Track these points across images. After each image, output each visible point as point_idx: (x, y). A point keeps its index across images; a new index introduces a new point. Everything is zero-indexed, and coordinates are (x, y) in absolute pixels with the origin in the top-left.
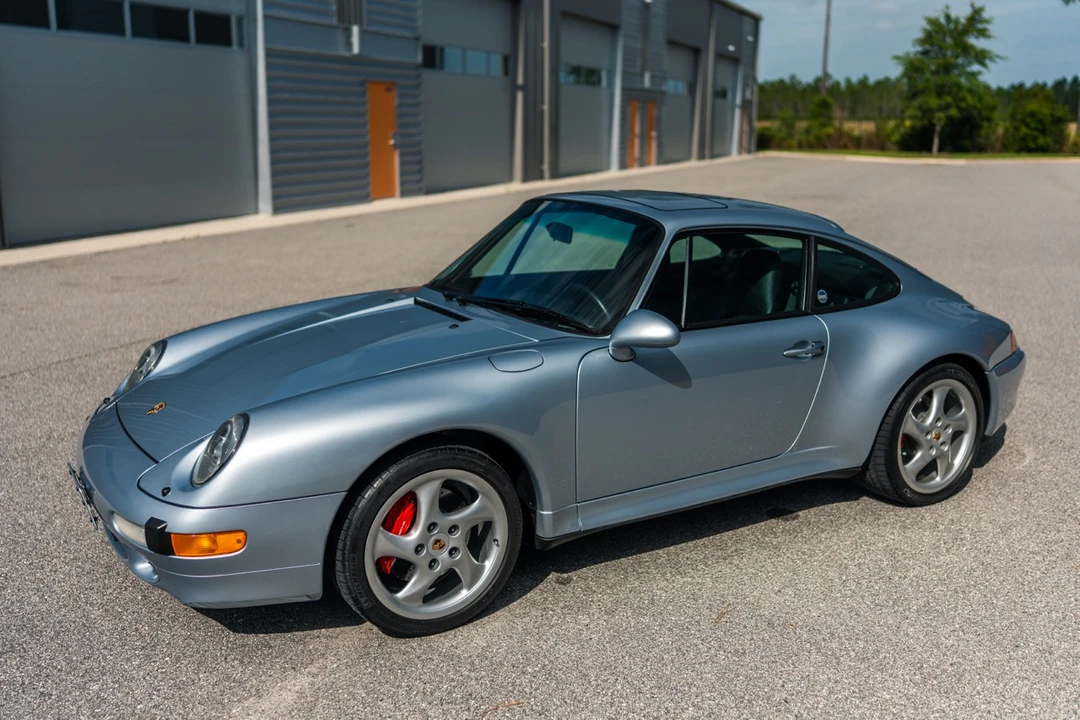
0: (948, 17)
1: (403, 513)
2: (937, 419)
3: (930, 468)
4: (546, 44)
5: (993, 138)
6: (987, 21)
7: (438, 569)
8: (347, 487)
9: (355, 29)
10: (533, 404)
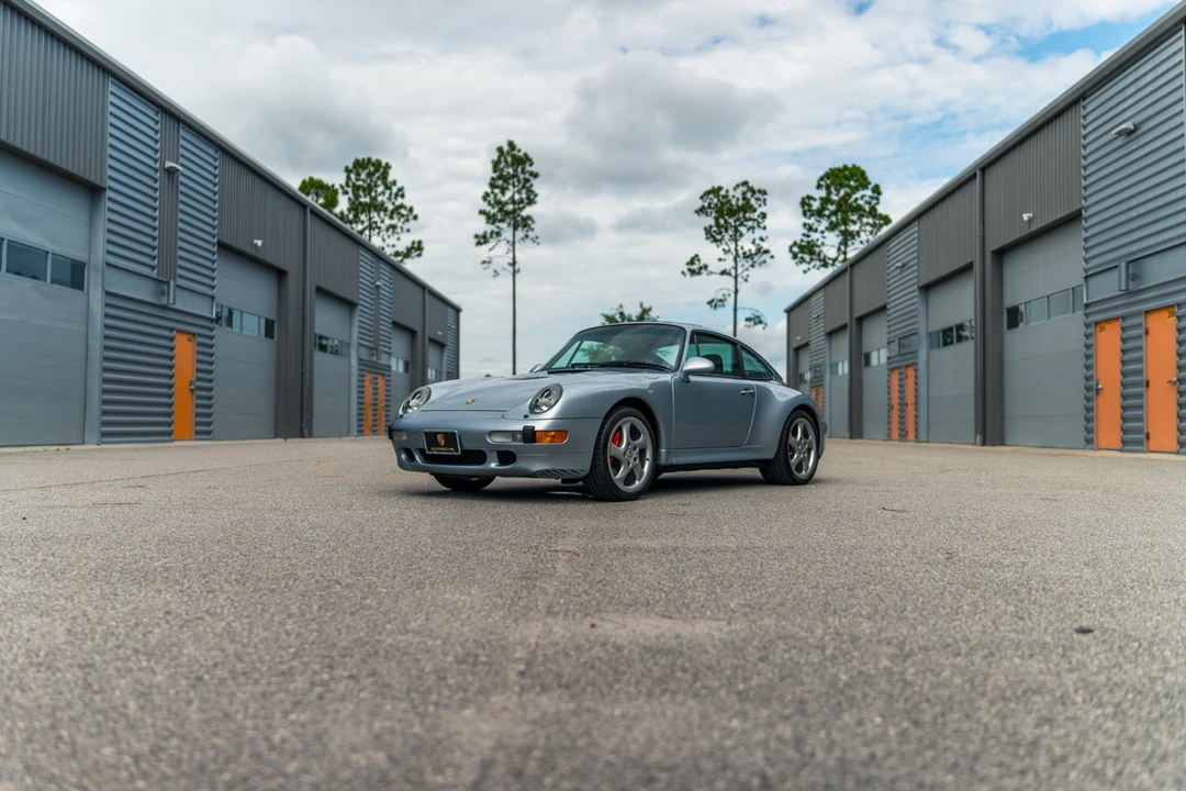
0: (622, 314)
1: (618, 437)
2: (801, 439)
7: (630, 467)
8: (603, 416)
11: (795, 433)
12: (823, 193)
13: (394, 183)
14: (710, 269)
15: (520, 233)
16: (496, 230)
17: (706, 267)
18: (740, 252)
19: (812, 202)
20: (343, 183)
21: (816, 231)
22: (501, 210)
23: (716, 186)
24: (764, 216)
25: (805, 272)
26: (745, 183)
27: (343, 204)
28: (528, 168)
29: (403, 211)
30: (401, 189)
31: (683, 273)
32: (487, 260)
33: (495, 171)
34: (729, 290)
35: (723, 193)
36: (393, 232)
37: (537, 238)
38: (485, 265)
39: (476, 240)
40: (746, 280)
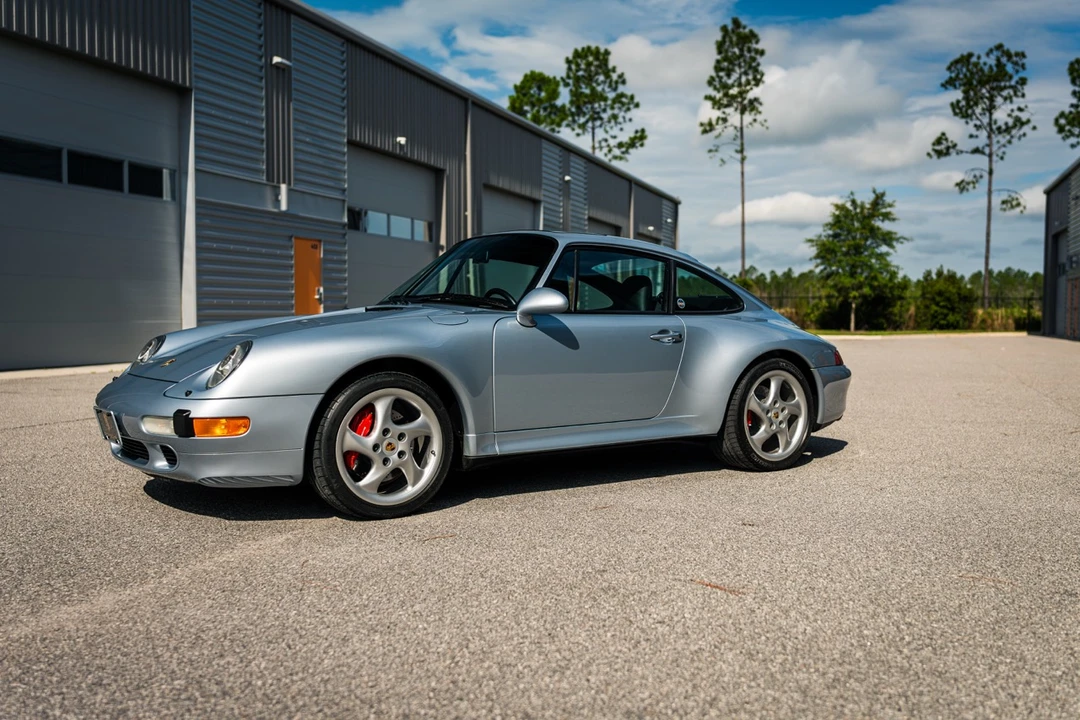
0: (854, 202)
1: (363, 419)
2: (775, 402)
3: (771, 443)
4: (469, 213)
5: (906, 316)
6: (890, 206)
7: (390, 465)
8: (324, 391)
9: (284, 187)
10: (459, 353)
11: (762, 395)
13: (614, 70)
14: (959, 148)
15: (748, 118)
16: (723, 116)
17: (955, 146)
18: (994, 127)
20: (564, 75)
22: (726, 95)
23: (965, 53)
24: (1023, 81)
25: (1073, 146)
26: (999, 47)
27: (564, 98)
28: (754, 46)
29: (624, 100)
30: (621, 76)
31: (929, 154)
32: (714, 148)
33: (720, 53)
34: (982, 170)
35: (974, 59)
36: (616, 123)
37: (765, 121)
38: (711, 154)
39: (702, 129)
40: (1002, 158)
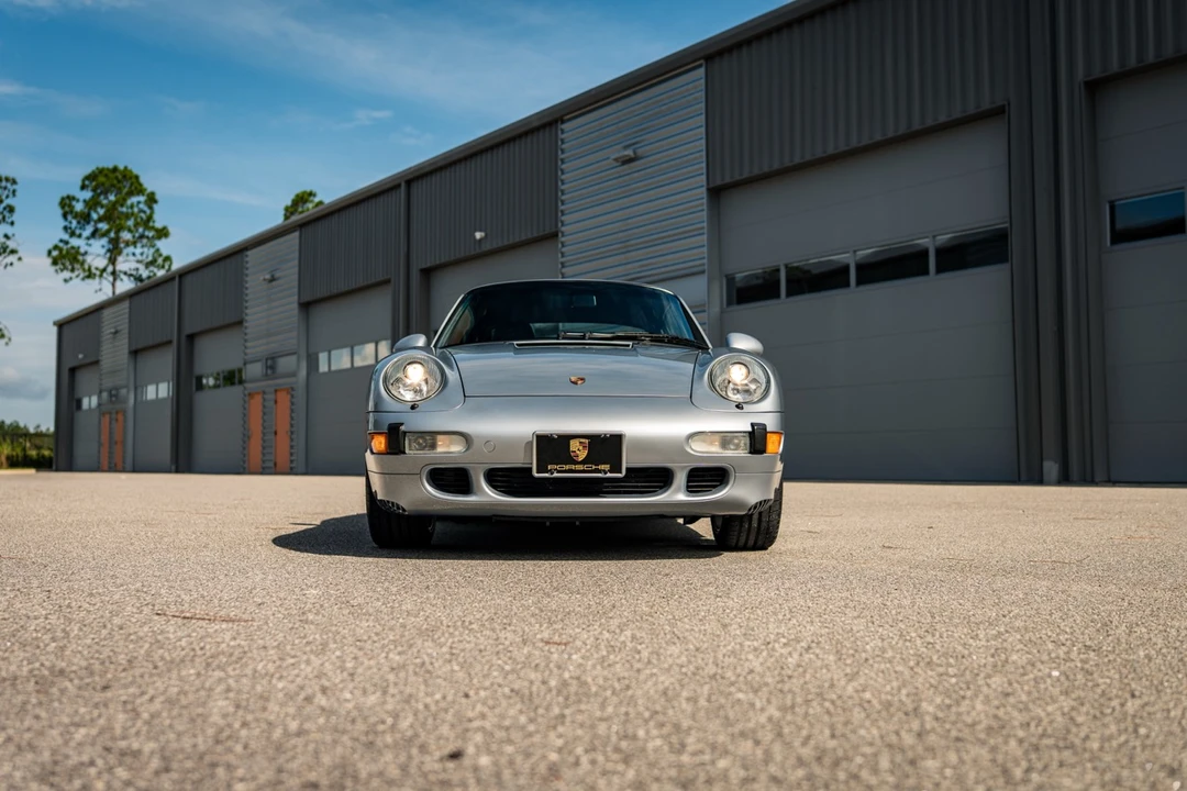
12: (87, 195)
19: (74, 203)
21: (80, 236)
24: (11, 209)
25: (66, 281)
